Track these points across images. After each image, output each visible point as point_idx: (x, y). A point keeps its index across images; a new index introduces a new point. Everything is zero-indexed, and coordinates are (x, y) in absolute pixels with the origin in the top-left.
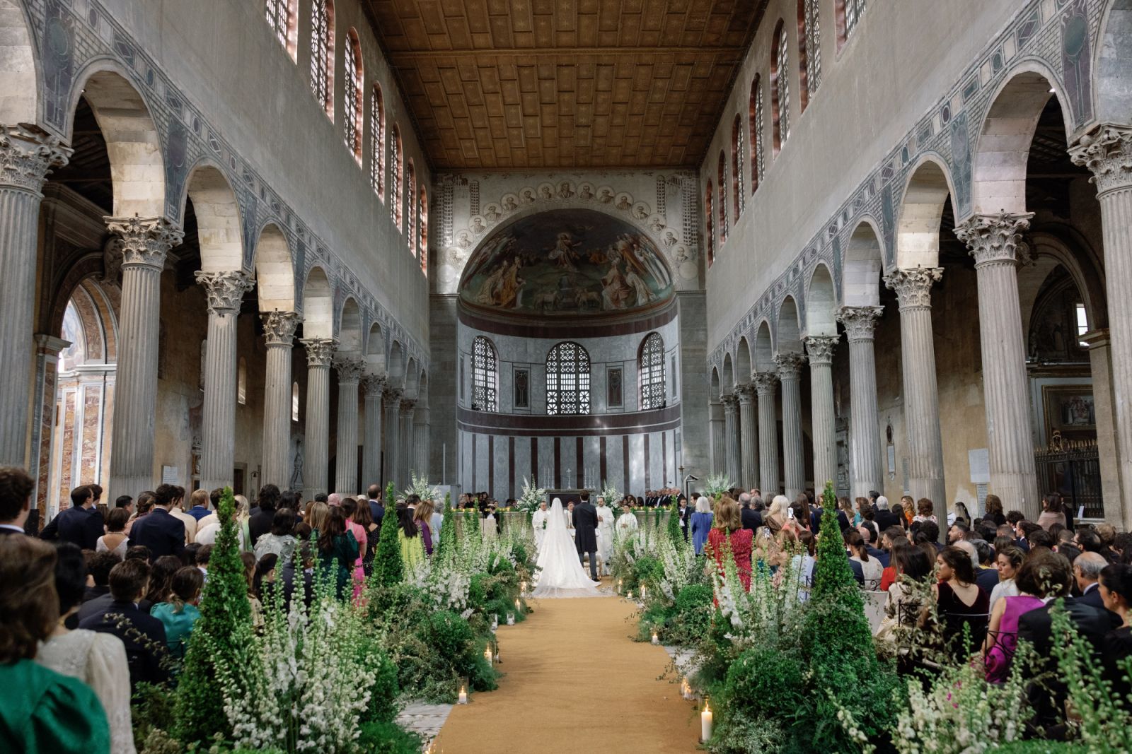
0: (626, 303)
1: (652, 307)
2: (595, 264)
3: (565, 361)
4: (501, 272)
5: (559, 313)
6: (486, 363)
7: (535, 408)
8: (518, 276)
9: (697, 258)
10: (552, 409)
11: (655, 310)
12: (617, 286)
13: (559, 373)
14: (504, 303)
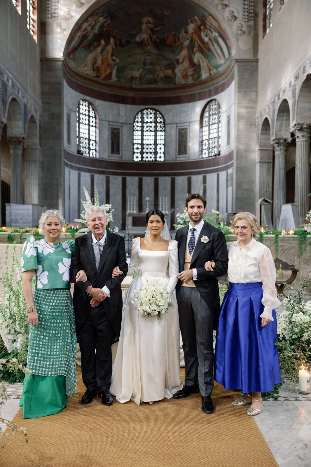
0: (193, 79)
1: (212, 80)
2: (171, 46)
3: (147, 122)
4: (99, 49)
5: (143, 86)
6: (89, 121)
7: (124, 156)
8: (113, 55)
9: (253, 32)
10: (137, 157)
11: (215, 82)
12: (186, 64)
13: (142, 131)
14: (103, 76)
